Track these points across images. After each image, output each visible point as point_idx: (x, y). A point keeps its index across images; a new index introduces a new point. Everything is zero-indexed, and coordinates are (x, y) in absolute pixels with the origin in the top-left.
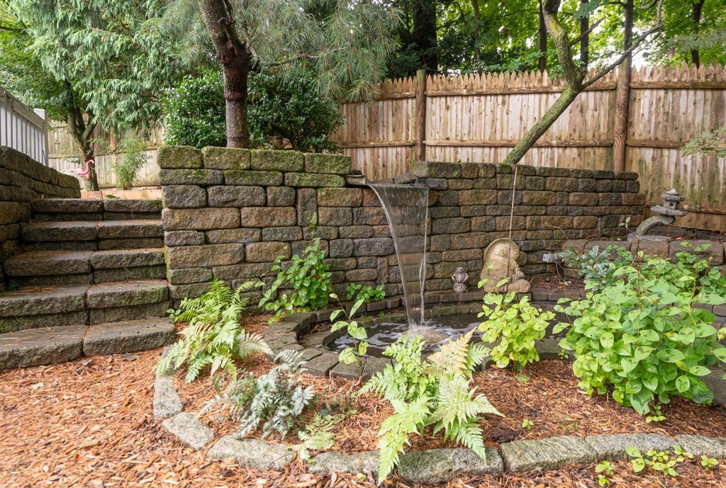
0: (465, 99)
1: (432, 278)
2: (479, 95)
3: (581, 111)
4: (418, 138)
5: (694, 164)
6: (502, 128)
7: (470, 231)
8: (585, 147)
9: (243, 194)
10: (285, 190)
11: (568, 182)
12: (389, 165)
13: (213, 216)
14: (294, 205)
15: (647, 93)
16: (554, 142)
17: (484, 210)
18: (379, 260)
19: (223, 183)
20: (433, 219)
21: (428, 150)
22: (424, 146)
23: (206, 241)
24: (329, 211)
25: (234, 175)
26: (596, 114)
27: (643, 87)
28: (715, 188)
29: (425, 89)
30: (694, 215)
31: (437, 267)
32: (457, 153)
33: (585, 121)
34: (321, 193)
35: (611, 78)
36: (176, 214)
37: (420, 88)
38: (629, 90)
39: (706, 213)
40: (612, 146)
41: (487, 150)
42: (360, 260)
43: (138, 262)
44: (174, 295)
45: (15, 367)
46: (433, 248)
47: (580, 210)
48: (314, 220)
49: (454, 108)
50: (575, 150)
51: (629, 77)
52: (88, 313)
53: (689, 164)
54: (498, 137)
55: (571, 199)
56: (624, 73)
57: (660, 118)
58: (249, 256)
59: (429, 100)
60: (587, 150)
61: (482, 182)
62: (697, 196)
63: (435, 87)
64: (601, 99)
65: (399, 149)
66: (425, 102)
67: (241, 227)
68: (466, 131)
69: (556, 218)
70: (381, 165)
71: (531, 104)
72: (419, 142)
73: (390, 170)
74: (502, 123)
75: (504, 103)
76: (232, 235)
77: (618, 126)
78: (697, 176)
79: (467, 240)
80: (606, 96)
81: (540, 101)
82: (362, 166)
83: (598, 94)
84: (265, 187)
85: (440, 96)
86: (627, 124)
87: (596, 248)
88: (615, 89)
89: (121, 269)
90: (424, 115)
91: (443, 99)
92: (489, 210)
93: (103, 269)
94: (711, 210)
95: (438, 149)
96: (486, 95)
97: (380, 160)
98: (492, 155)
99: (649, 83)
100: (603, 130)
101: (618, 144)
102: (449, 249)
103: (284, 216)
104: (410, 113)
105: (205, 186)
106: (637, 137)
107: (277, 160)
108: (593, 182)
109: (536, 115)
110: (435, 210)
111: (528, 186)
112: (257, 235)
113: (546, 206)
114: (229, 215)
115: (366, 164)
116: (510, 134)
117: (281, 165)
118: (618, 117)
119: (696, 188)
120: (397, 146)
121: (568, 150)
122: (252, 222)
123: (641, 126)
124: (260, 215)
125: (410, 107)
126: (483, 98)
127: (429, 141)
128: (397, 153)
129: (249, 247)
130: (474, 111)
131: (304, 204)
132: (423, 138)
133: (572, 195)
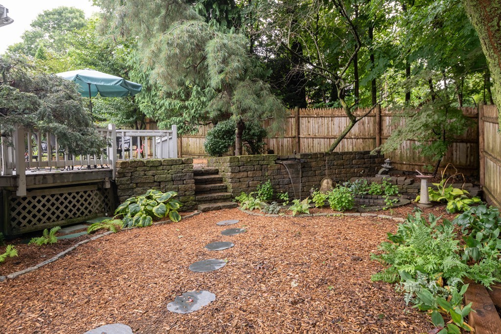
0: (316, 119)
1: (303, 191)
2: (322, 117)
3: (363, 124)
4: (297, 135)
5: (407, 145)
6: (332, 130)
7: (316, 175)
8: (365, 139)
9: (249, 168)
10: (259, 166)
11: (352, 156)
12: (284, 145)
13: (242, 174)
14: (262, 170)
15: (388, 117)
16: (353, 137)
17: (320, 168)
18: (286, 186)
19: (244, 165)
20: (303, 172)
21: (301, 139)
22: (299, 138)
23: (240, 181)
24: (271, 171)
25: (246, 163)
26: (369, 125)
27: (386, 115)
28: (415, 155)
29: (299, 114)
30: (408, 166)
31: (305, 188)
32: (313, 141)
33: (365, 128)
34: (269, 166)
35: (374, 111)
36: (233, 174)
37: (296, 114)
38: (380, 117)
39: (412, 165)
40: (375, 138)
41: (326, 140)
42: (280, 186)
43: (220, 188)
44: (233, 196)
45: (209, 211)
46: (303, 182)
47: (357, 166)
48: (267, 174)
49: (311, 122)
50: (361, 140)
51: (380, 112)
52: (215, 200)
53: (405, 145)
54: (330, 134)
55: (353, 162)
56: (378, 110)
57: (393, 128)
58: (250, 185)
59: (301, 119)
60: (366, 140)
61: (319, 159)
62: (409, 158)
63: (303, 113)
64: (370, 119)
65: (288, 139)
66: (299, 119)
67: (248, 177)
68: (317, 132)
69: (348, 170)
70: (281, 146)
71: (343, 121)
72: (297, 136)
73: (284, 147)
74: (331, 128)
75: (332, 120)
76: (246, 179)
77: (377, 131)
78: (408, 152)
79: (315, 179)
80: (372, 118)
81: (346, 119)
82: (272, 146)
83: (369, 118)
84: (254, 166)
85: (306, 117)
86: (381, 130)
87: (357, 181)
88: (375, 116)
89: (216, 190)
90: (299, 125)
91: (307, 119)
92: (322, 168)
93: (213, 190)
94: (414, 164)
95: (305, 139)
96: (324, 117)
97: (280, 143)
98: (328, 142)
99: (388, 114)
100: (372, 132)
101: (377, 138)
102: (308, 182)
103: (259, 173)
104: (293, 124)
105: (239, 166)
106: (385, 135)
107: (257, 158)
108: (362, 155)
109: (345, 126)
110: (303, 169)
111: (336, 159)
112: (252, 179)
113: (344, 165)
114: (245, 174)
115: (274, 145)
116: (335, 133)
117: (258, 159)
118: (377, 127)
119: (408, 155)
120: (287, 138)
121: (358, 140)
122: (251, 176)
123: (386, 131)
124: (253, 173)
125: (293, 121)
126: (323, 118)
127: (301, 136)
128: (288, 141)
129: (250, 183)
130: (320, 124)
131: (264, 170)
132: (299, 134)
133: (353, 161)
